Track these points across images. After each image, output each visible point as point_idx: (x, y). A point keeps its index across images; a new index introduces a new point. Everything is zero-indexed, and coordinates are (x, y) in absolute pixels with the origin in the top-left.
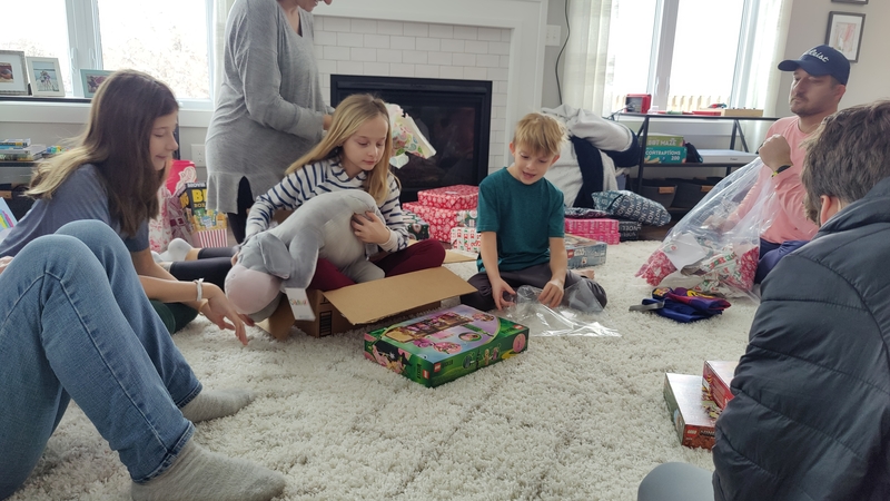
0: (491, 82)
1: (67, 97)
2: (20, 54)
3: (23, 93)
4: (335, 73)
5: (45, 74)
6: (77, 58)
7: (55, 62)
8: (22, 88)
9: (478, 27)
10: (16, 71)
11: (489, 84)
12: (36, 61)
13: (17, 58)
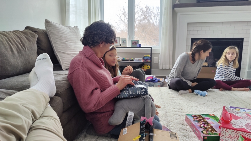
0: (243, 38)
1: (127, 47)
2: (119, 37)
3: (119, 46)
4: (192, 38)
5: (124, 41)
6: (130, 38)
7: (125, 39)
8: (119, 45)
9: (239, 22)
10: (118, 41)
11: (242, 39)
12: (122, 39)
13: (119, 38)
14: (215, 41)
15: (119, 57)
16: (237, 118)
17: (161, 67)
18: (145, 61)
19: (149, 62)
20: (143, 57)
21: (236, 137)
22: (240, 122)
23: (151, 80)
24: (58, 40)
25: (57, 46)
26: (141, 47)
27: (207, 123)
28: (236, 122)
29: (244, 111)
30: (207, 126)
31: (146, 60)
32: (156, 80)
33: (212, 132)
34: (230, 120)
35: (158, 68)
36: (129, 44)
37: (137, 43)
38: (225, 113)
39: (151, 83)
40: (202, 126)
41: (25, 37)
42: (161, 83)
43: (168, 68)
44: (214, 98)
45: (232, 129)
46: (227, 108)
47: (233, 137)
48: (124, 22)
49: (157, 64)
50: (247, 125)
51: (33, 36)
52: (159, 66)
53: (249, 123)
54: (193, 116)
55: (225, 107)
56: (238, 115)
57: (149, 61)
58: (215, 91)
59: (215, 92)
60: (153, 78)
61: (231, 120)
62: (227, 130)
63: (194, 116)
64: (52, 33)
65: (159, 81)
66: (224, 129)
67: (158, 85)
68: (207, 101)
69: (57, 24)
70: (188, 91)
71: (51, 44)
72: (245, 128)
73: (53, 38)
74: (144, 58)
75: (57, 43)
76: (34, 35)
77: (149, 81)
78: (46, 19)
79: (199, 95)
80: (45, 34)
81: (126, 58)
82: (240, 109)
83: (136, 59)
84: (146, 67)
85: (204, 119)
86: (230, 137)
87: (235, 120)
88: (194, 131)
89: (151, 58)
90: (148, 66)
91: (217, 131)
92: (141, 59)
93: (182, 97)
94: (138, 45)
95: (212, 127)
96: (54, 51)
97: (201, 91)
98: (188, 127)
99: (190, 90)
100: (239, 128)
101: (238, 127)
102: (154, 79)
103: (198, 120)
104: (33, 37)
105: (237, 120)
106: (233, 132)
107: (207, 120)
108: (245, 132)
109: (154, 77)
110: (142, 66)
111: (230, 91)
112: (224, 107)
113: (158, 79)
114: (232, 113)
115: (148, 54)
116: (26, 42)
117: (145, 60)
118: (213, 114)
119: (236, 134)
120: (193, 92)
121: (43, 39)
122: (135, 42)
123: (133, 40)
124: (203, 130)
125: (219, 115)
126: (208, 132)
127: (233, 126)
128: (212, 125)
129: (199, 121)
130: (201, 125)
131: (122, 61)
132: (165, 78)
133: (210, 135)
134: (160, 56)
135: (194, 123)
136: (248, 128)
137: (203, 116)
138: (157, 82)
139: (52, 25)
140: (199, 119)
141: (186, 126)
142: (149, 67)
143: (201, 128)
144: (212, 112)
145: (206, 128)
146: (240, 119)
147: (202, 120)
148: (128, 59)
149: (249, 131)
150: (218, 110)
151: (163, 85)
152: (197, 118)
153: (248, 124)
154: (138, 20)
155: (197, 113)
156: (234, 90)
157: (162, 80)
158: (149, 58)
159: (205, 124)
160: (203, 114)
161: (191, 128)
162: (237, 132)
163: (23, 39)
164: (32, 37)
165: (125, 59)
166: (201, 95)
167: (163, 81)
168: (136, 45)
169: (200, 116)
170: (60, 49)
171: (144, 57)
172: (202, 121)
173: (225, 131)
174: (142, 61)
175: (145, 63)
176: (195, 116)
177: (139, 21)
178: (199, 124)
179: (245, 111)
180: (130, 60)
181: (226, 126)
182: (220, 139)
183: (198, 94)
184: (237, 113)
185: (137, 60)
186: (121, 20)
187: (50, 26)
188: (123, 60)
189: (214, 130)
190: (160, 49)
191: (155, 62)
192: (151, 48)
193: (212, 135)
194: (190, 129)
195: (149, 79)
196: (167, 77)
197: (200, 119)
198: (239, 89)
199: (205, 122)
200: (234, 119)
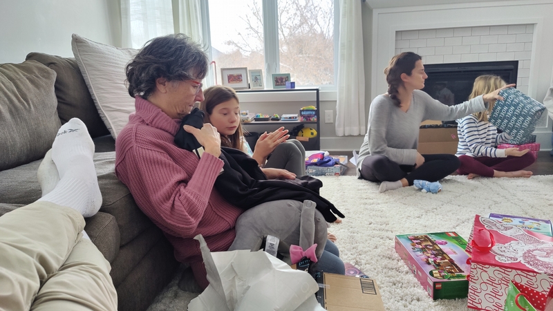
0: (517, 62)
2: (246, 69)
3: (245, 88)
5: (256, 78)
6: (269, 69)
7: (260, 71)
8: (246, 86)
9: (508, 25)
10: (244, 78)
12: (252, 72)
13: (244, 71)
14: (456, 69)
15: (247, 114)
16: (505, 240)
17: (340, 132)
18: (304, 120)
19: (313, 123)
20: (301, 111)
21: (503, 282)
22: (511, 248)
23: (318, 162)
24: (105, 81)
25: (104, 95)
26: (296, 88)
27: (441, 253)
28: (503, 249)
29: (520, 222)
30: (441, 259)
31: (308, 117)
32: (330, 160)
33: (452, 273)
34: (490, 246)
35: (333, 133)
36: (268, 84)
37: (286, 81)
38: (480, 230)
39: (320, 168)
40: (431, 260)
41: (27, 78)
42: (341, 167)
43: (356, 133)
44: (457, 197)
45: (495, 265)
46: (483, 219)
47: (496, 282)
48: (257, 32)
49: (332, 125)
50: (528, 254)
51: (45, 74)
52: (337, 129)
53: (531, 249)
54: (411, 240)
55: (480, 218)
56: (508, 233)
57: (314, 119)
58: (459, 180)
59: (458, 182)
60: (324, 157)
61: (492, 246)
62: (484, 269)
63: (414, 239)
64: (90, 65)
65: (336, 164)
66: (478, 266)
67: (334, 171)
68: (441, 203)
69: (100, 46)
70: (399, 183)
71: (90, 90)
72: (523, 262)
73: (92, 77)
74: (303, 113)
75: (103, 87)
76: (48, 73)
77: (315, 164)
78: (75, 33)
79: (424, 190)
80: (75, 69)
81: (263, 114)
82: (512, 219)
83: (284, 116)
84: (308, 134)
85: (434, 243)
86: (491, 281)
87: (501, 245)
88: (413, 272)
89: (317, 112)
90: (312, 131)
91: (462, 270)
92: (296, 115)
93: (387, 197)
94: (288, 84)
95: (451, 262)
96: (97, 108)
97: (427, 182)
98: (401, 263)
99: (405, 180)
100: (510, 262)
101: (508, 260)
102: (326, 160)
103: (421, 247)
104: (46, 78)
105: (506, 245)
106: (496, 272)
107: (441, 247)
108: (522, 270)
109: (326, 153)
110: (298, 132)
111: (491, 179)
112: (477, 217)
113: (335, 158)
114: (495, 229)
115: (310, 103)
116: (29, 89)
117: (304, 117)
118: (454, 233)
119: (504, 275)
120: (411, 184)
121: (70, 80)
122: (281, 79)
123: (277, 73)
124: (433, 268)
125: (466, 233)
126: (443, 274)
127: (497, 258)
128: (451, 256)
129: (423, 250)
130: (429, 257)
131: (254, 122)
132: (350, 155)
133: (449, 279)
134: (337, 107)
135: (412, 254)
136: (528, 263)
137: (433, 238)
138: (333, 165)
139: (89, 46)
140: (424, 244)
141: (396, 261)
142: (315, 133)
143: (429, 264)
144: (451, 226)
145: (439, 265)
146: (512, 242)
147: (430, 246)
148: (268, 117)
149: (530, 267)
150: (466, 223)
151: (345, 171)
152: (420, 244)
153: (529, 251)
154: (288, 28)
155: (420, 232)
156: (499, 177)
157: (343, 160)
158: (314, 113)
159: (436, 255)
160: (432, 234)
161: (407, 264)
162: (506, 272)
163: (22, 82)
164: (43, 76)
165: (261, 117)
166: (429, 191)
167: (346, 162)
168: (284, 85)
169: (426, 238)
170: (110, 102)
171: (303, 110)
172: (431, 250)
173: (479, 271)
174: (299, 120)
175: (305, 125)
176: (416, 238)
177: (290, 29)
178: (423, 257)
179: (524, 223)
180: (273, 119)
181: (483, 258)
182: (470, 287)
183: (422, 189)
184: (506, 229)
185: (286, 118)
186: (251, 28)
187: (84, 51)
188: (256, 120)
189: (457, 267)
190: (338, 91)
191: (327, 121)
192: (317, 90)
193: (452, 280)
194: (406, 268)
195: (315, 160)
196: (354, 153)
197: (426, 246)
198: (509, 173)
199: (437, 250)
200: (499, 242)
